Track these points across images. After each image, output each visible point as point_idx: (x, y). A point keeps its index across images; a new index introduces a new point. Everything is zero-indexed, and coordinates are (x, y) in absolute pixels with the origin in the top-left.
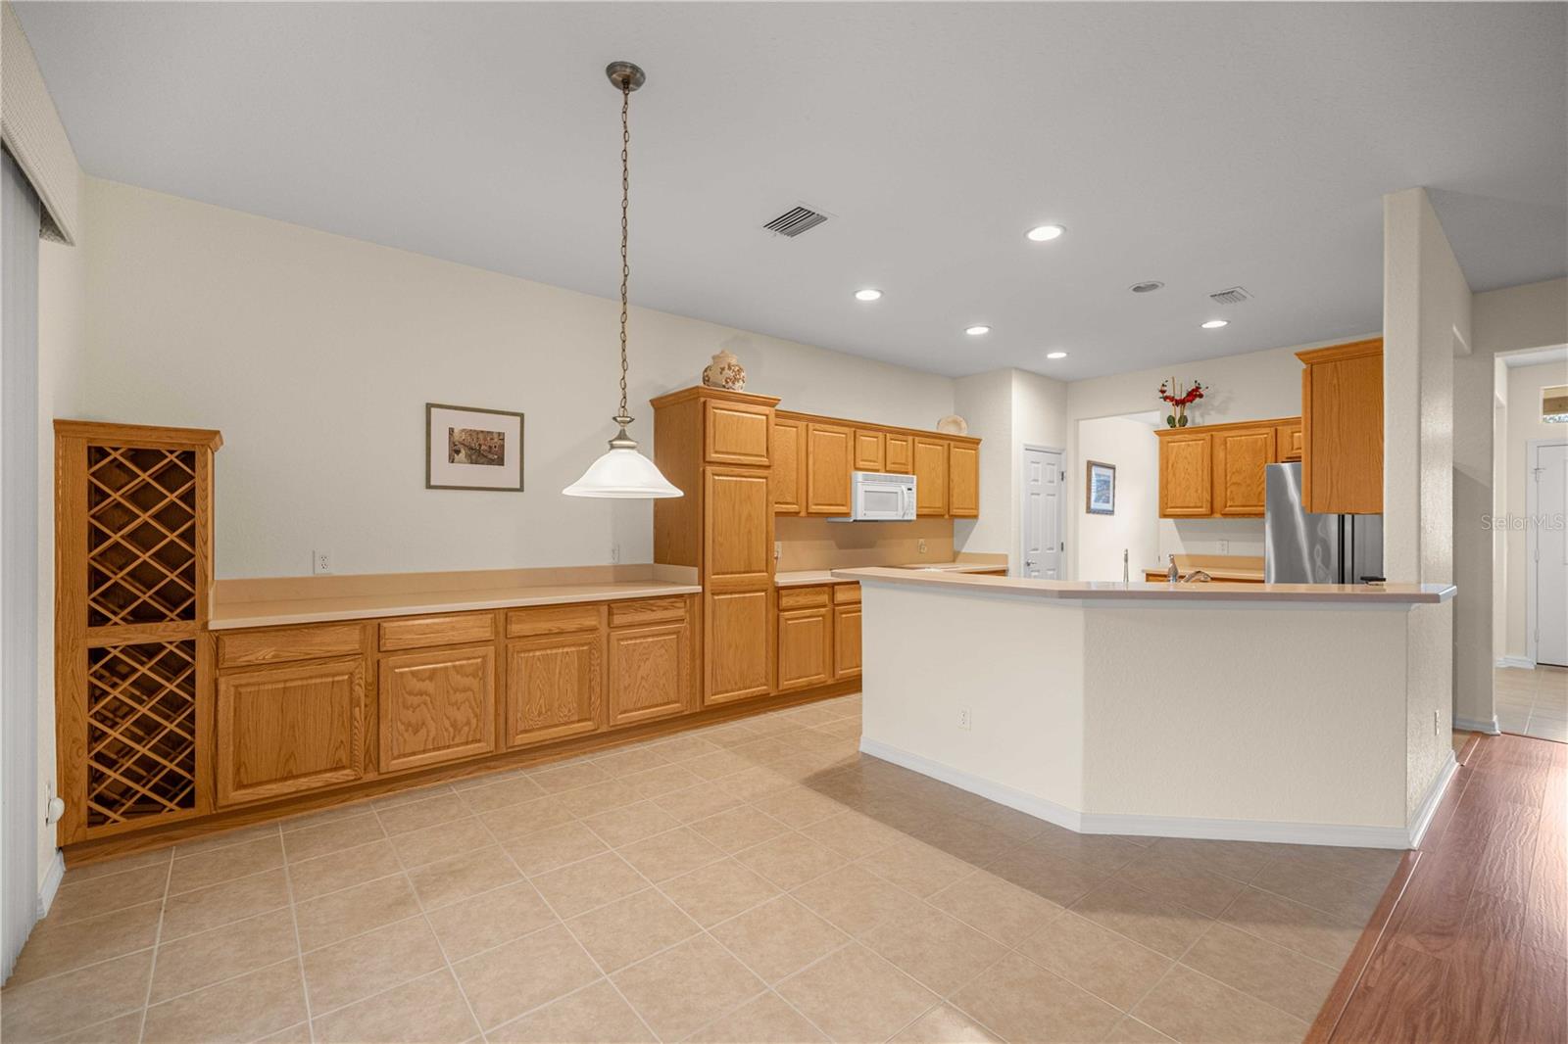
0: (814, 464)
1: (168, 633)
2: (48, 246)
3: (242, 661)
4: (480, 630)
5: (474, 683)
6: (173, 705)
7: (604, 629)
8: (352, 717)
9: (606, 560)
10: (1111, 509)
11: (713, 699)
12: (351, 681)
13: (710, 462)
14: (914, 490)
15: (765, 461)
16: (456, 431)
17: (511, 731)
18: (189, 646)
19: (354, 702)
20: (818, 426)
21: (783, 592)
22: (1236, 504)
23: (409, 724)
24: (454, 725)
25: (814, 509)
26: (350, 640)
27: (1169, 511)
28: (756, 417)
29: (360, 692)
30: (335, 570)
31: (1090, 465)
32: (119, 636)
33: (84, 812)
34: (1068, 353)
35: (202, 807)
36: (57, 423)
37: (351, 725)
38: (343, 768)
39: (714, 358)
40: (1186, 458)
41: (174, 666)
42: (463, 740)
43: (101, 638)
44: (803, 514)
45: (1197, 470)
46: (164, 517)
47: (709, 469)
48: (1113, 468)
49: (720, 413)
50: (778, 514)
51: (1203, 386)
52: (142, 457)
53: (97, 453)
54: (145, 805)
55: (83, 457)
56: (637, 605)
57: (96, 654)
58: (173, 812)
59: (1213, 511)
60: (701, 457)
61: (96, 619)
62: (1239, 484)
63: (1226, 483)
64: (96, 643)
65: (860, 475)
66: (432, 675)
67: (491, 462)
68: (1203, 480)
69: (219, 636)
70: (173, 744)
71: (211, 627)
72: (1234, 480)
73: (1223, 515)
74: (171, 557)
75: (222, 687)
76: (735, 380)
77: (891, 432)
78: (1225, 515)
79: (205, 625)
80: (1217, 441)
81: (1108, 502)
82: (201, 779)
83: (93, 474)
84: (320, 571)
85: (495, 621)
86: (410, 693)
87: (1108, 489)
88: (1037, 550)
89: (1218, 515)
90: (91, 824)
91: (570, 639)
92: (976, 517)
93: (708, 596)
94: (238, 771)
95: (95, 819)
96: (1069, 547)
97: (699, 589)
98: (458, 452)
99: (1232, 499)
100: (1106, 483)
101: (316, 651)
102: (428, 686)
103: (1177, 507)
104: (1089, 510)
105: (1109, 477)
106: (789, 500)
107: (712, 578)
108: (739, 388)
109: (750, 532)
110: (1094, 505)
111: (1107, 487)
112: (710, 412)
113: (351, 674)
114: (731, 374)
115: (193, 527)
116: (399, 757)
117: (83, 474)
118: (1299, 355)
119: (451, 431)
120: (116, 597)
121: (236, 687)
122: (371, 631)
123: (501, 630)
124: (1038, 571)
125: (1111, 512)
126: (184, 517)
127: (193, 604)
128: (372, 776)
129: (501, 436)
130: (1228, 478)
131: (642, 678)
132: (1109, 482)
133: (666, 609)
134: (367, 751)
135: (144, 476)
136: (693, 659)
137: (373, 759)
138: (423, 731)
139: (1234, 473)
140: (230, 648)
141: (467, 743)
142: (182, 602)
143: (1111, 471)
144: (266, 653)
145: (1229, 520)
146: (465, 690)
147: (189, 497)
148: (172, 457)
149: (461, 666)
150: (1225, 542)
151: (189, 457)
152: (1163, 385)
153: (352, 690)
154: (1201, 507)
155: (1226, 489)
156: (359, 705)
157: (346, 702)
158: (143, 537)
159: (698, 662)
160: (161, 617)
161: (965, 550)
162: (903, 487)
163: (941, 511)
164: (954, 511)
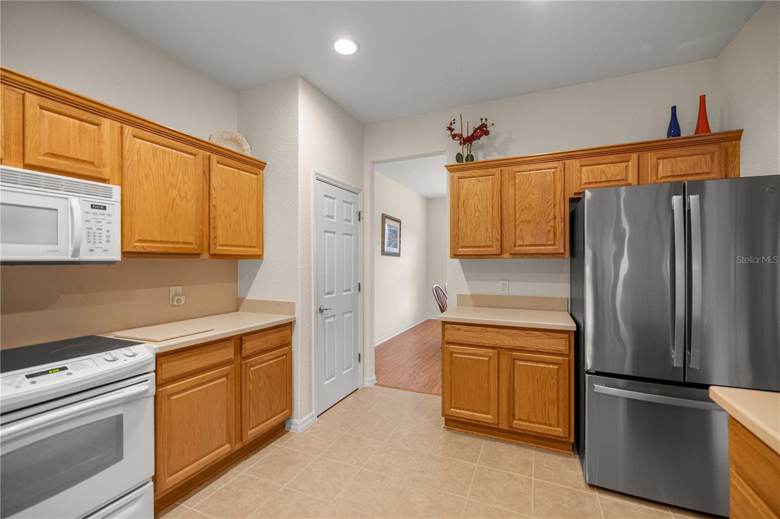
10: (398, 252)
22: (525, 243)
27: (461, 251)
31: (384, 217)
40: (476, 194)
45: (487, 207)
48: (399, 222)
51: (489, 123)
59: (502, 252)
62: (528, 222)
63: (515, 221)
68: (493, 218)
72: (524, 217)
73: (511, 254)
78: (514, 255)
80: (506, 177)
81: (396, 247)
87: (397, 237)
88: (332, 293)
89: (507, 255)
92: (259, 257)
96: (366, 288)
99: (522, 238)
100: (395, 232)
103: (467, 247)
104: (384, 253)
105: (397, 228)
110: (387, 249)
111: (396, 234)
124: (334, 316)
125: (398, 255)
130: (518, 215)
132: (397, 231)
139: (523, 210)
143: (398, 224)
145: (519, 261)
150: (507, 282)
152: (451, 124)
154: (491, 246)
155: (515, 227)
161: (249, 297)
162: (78, 204)
163: (193, 248)
164: (220, 250)
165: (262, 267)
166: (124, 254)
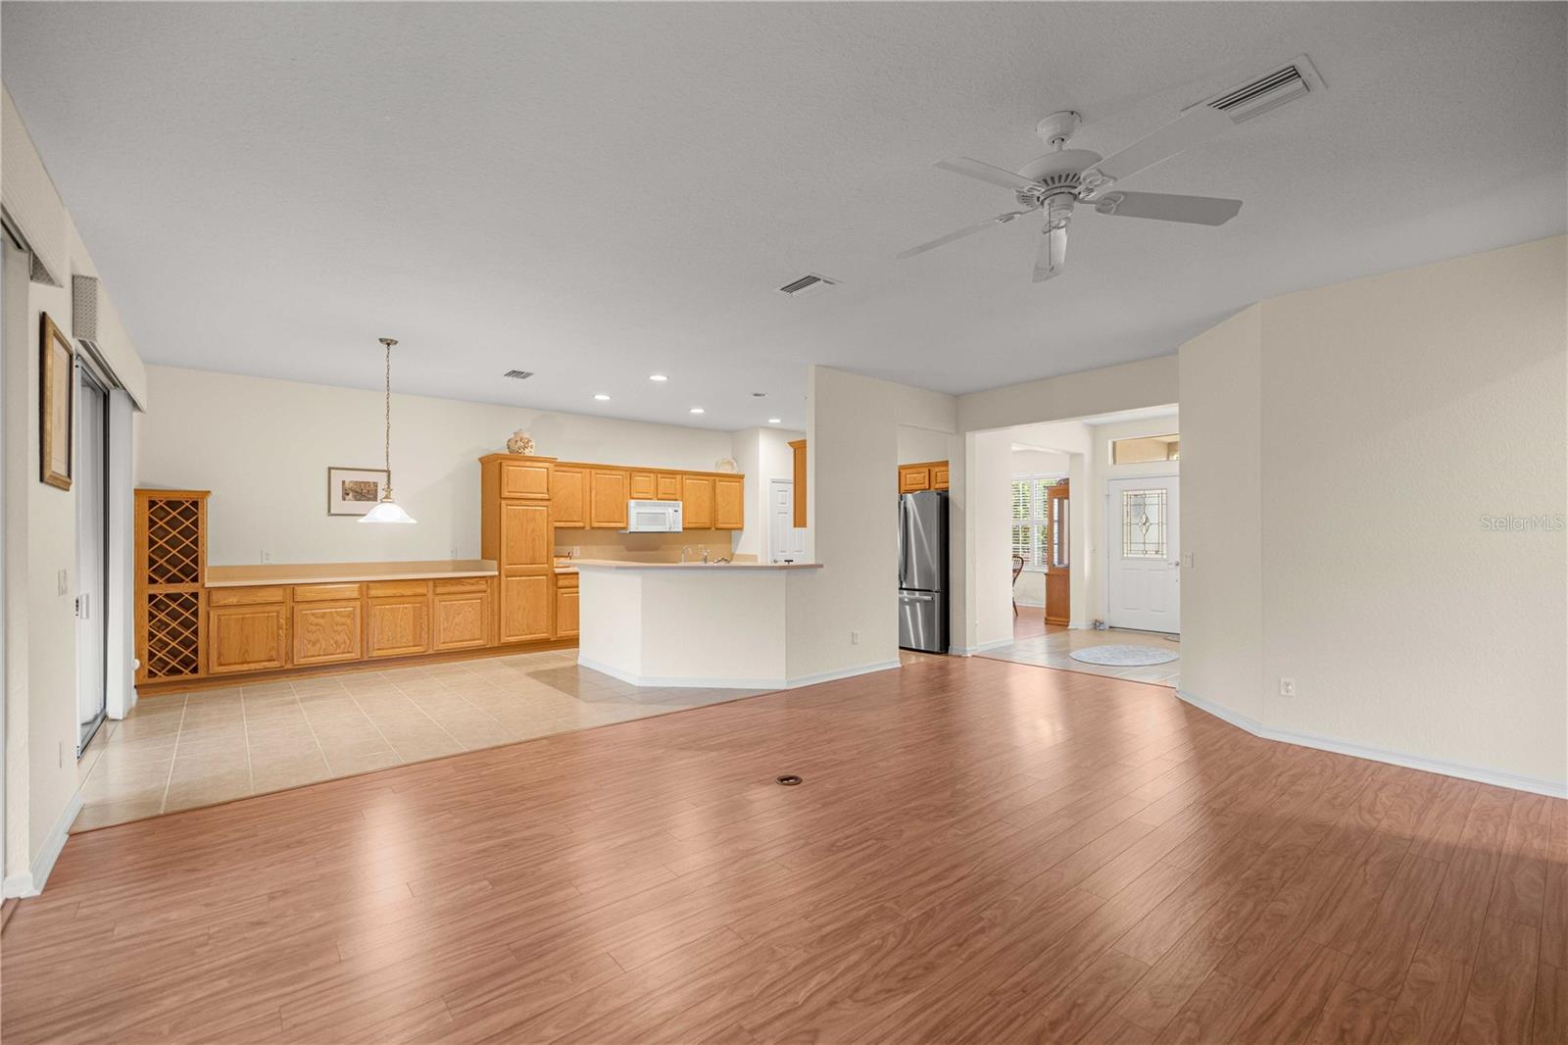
0: (596, 495)
1: (185, 588)
2: (136, 414)
3: (222, 603)
4: (352, 591)
5: (349, 621)
6: (187, 624)
7: (430, 596)
8: (279, 635)
9: (447, 557)
11: (505, 639)
12: (278, 616)
13: (505, 498)
14: (681, 511)
15: (546, 496)
16: (347, 482)
17: (371, 648)
18: (195, 595)
19: (279, 627)
20: (598, 471)
21: (559, 577)
23: (310, 641)
24: (336, 642)
25: (596, 525)
26: (278, 595)
28: (540, 470)
29: (282, 621)
30: (273, 561)
32: (162, 589)
33: (147, 671)
34: (782, 420)
35: (201, 674)
36: (135, 490)
37: (278, 639)
38: (274, 660)
39: (515, 433)
41: (187, 605)
42: (341, 651)
43: (154, 590)
44: (588, 528)
46: (184, 533)
47: (503, 502)
49: (511, 470)
50: (556, 528)
52: (173, 504)
53: (152, 503)
54: (174, 671)
55: (147, 505)
56: (452, 582)
57: (152, 597)
58: (187, 675)
60: (498, 495)
61: (152, 581)
64: (152, 592)
65: (632, 503)
66: (323, 616)
67: (369, 499)
69: (210, 591)
70: (187, 643)
71: (206, 586)
74: (187, 552)
75: (211, 615)
76: (525, 448)
77: (661, 473)
79: (203, 585)
82: (201, 659)
83: (151, 513)
84: (265, 562)
85: (360, 588)
86: (311, 624)
90: (149, 677)
91: (407, 599)
92: (741, 529)
93: (503, 577)
94: (219, 658)
95: (151, 674)
97: (497, 573)
98: (348, 494)
101: (259, 600)
102: (322, 621)
106: (575, 519)
107: (505, 567)
108: (528, 452)
109: (534, 539)
112: (505, 468)
113: (278, 612)
114: (520, 444)
115: (197, 537)
116: (304, 657)
117: (146, 514)
118: (790, 444)
119: (344, 482)
120: (160, 571)
121: (219, 615)
122: (289, 591)
123: (365, 593)
126: (193, 532)
127: (197, 575)
128: (289, 666)
129: (376, 485)
131: (456, 624)
133: (473, 584)
134: (287, 653)
135: (174, 513)
136: (493, 615)
137: (290, 657)
138: (318, 645)
140: (215, 596)
141: (344, 653)
142: (192, 573)
144: (233, 600)
146: (343, 624)
147: (195, 523)
148: (187, 504)
149: (341, 612)
151: (195, 504)
153: (278, 621)
156: (282, 629)
157: (275, 628)
158: (174, 543)
159: (496, 617)
160: (182, 581)
161: (737, 552)
162: (671, 510)
163: (708, 525)
164: (720, 526)
165: (743, 537)
166: (684, 529)
